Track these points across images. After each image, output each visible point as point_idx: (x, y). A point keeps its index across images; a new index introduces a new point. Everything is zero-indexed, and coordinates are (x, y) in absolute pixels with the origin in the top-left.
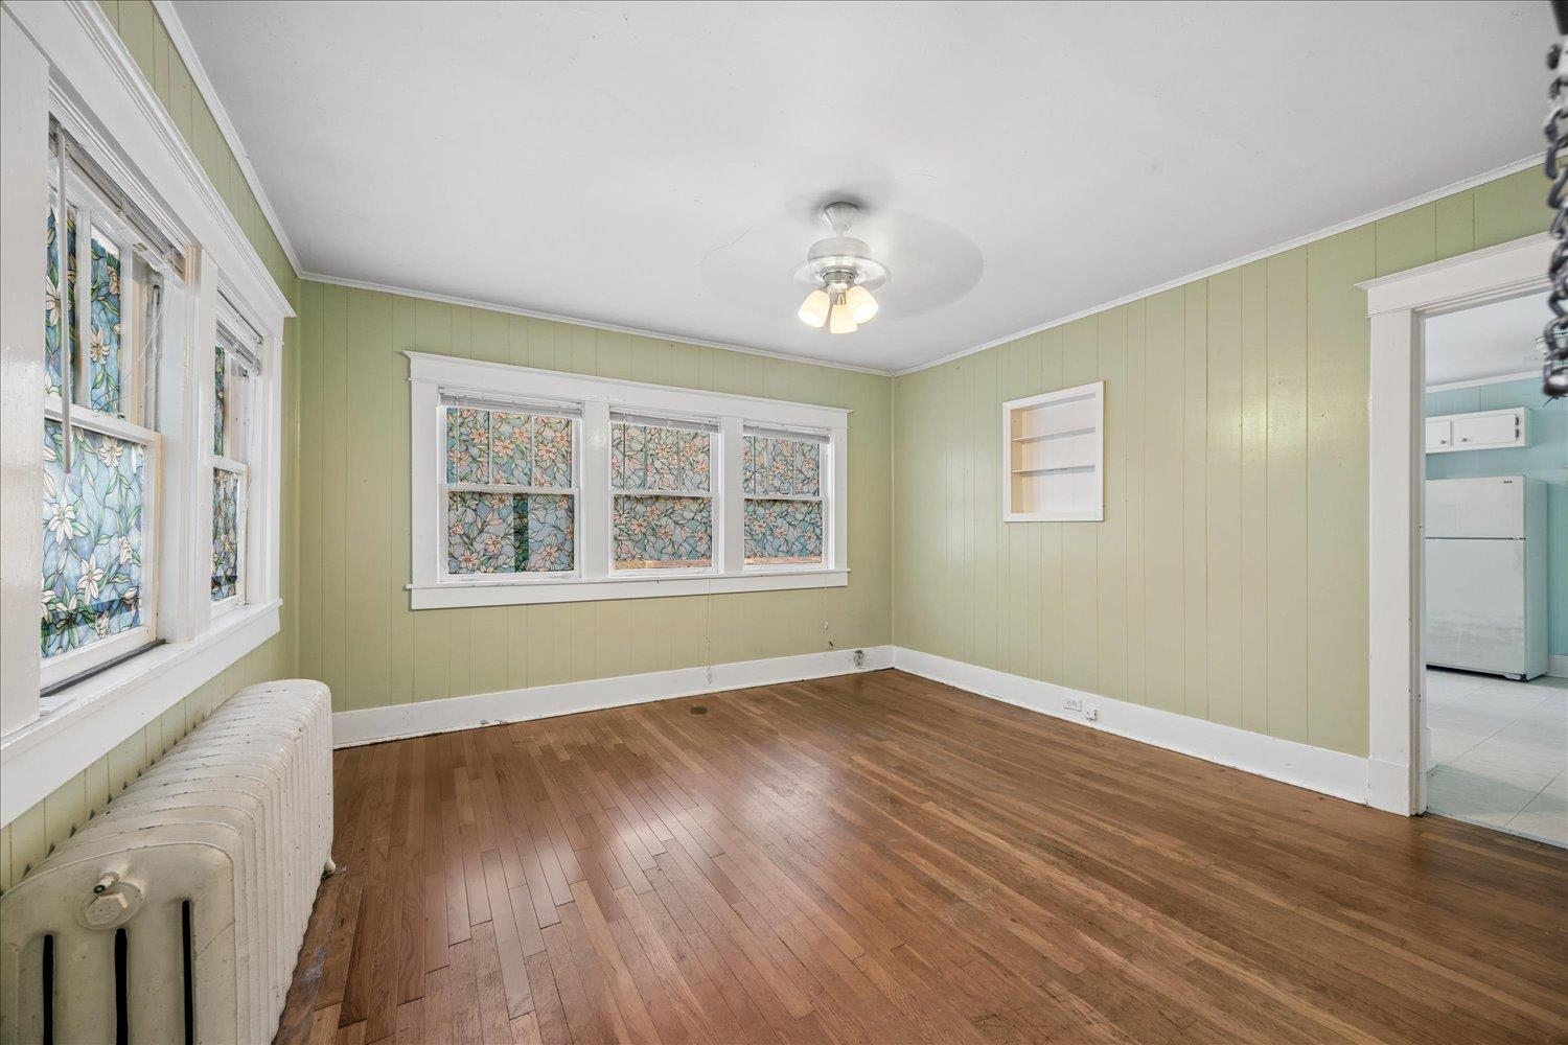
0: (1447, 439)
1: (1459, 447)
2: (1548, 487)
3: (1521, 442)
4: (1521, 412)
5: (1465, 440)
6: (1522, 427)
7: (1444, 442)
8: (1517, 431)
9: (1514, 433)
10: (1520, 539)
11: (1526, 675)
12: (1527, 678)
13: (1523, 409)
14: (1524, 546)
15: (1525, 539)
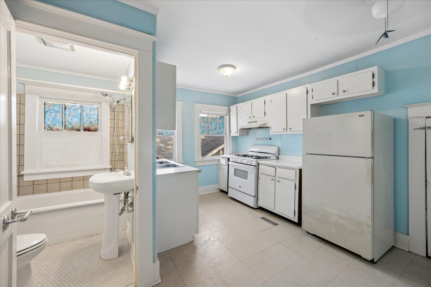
0: (335, 91)
1: (342, 96)
2: (395, 121)
3: (376, 90)
4: (375, 69)
5: (344, 91)
6: (376, 80)
7: (334, 94)
8: (373, 83)
9: (371, 84)
10: (369, 158)
11: (373, 260)
12: (375, 261)
13: (376, 67)
14: (371, 163)
15: (373, 158)
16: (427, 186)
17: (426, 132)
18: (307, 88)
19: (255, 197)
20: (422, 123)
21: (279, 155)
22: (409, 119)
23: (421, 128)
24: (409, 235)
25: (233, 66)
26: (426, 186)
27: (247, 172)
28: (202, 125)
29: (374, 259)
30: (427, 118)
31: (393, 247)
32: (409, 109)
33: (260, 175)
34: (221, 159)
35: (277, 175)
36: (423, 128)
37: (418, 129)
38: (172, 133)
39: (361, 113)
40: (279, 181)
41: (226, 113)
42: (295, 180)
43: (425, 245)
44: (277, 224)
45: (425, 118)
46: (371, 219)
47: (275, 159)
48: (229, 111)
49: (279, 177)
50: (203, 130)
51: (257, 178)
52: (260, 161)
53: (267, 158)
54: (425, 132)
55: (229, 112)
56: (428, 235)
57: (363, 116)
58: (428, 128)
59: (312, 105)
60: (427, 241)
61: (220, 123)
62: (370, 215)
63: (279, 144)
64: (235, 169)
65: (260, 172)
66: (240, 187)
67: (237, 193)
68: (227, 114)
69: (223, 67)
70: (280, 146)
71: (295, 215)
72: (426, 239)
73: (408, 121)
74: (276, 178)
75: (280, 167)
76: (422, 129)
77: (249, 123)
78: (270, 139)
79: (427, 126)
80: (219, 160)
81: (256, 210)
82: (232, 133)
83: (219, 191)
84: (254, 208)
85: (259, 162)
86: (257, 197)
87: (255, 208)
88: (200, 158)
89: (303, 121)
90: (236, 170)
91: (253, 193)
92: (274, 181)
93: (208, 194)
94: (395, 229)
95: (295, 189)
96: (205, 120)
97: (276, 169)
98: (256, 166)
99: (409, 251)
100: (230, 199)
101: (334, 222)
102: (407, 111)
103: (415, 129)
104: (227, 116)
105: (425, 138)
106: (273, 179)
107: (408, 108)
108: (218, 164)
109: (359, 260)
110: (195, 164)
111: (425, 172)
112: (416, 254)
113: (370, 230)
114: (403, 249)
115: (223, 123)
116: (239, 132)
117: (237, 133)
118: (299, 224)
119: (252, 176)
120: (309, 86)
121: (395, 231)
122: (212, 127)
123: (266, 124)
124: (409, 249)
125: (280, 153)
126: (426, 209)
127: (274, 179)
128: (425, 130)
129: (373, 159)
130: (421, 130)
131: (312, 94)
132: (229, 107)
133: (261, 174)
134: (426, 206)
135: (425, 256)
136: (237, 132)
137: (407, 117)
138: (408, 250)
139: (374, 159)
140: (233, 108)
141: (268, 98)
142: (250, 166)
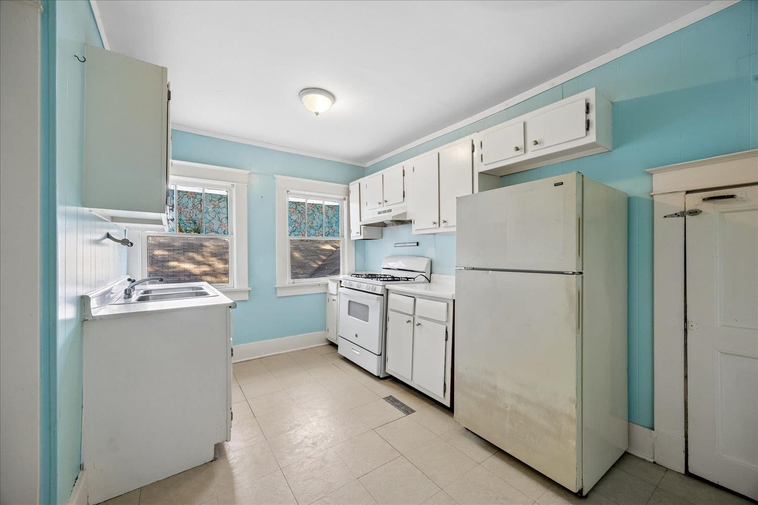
0: (521, 144)
1: (533, 153)
2: (629, 202)
3: (592, 138)
4: (590, 94)
5: (536, 143)
6: (592, 116)
7: (517, 149)
8: (588, 123)
9: (584, 126)
10: (574, 273)
11: (581, 491)
12: (584, 493)
13: (593, 90)
14: (577, 285)
15: (581, 273)
16: (688, 330)
17: (685, 221)
18: (472, 141)
19: (381, 355)
20: (678, 203)
21: (431, 273)
22: (654, 197)
23: (676, 214)
24: (653, 429)
25: (326, 91)
26: (686, 330)
27: (367, 306)
28: (294, 217)
29: (582, 489)
30: (688, 192)
31: (626, 455)
32: (654, 175)
33: (390, 313)
34: (330, 282)
35: (417, 313)
36: (680, 214)
37: (672, 216)
38: (226, 232)
39: (558, 179)
40: (419, 324)
41: (342, 197)
42: (447, 321)
43: (683, 450)
44: (413, 411)
45: (684, 193)
46: (576, 406)
47: (424, 282)
48: (348, 192)
49: (420, 317)
50: (295, 228)
51: (385, 319)
52: (391, 286)
53: (408, 280)
54: (684, 223)
55: (348, 195)
56: (689, 430)
57: (562, 183)
58: (690, 213)
59: (481, 173)
60: (686, 442)
61: (332, 216)
62: (574, 396)
63: (431, 253)
64: (350, 301)
65: (390, 307)
66: (356, 336)
67: (353, 349)
68: (345, 199)
69: (307, 93)
70: (433, 257)
71: (445, 391)
72: (684, 439)
73: (653, 202)
74: (415, 317)
75: (423, 297)
76: (679, 216)
77: (379, 213)
78: (416, 244)
79: (688, 208)
80: (327, 285)
81: (382, 381)
82: (352, 235)
83: (327, 344)
84: (378, 378)
85: (388, 286)
86: (383, 355)
87: (381, 377)
88: (289, 281)
89: (458, 202)
90: (352, 305)
91: (376, 349)
92: (411, 325)
93: (304, 350)
94: (629, 418)
95: (446, 340)
96: (299, 208)
97: (415, 300)
98: (383, 295)
99: (654, 463)
100: (342, 359)
101: (508, 409)
102: (652, 180)
103: (665, 217)
104: (345, 202)
105: (684, 234)
106: (410, 321)
107: (652, 174)
108: (326, 293)
109: (552, 490)
110: (276, 292)
111: (683, 303)
112: (667, 469)
113: (573, 429)
114: (643, 457)
115: (337, 216)
116: (364, 231)
117: (359, 234)
118: (450, 410)
119: (375, 315)
120: (477, 137)
121: (629, 421)
122: (314, 222)
123: (405, 214)
124: (653, 458)
125: (433, 271)
126: (685, 377)
127: (412, 321)
128: (684, 217)
129: (581, 275)
130: (676, 219)
131: (481, 152)
132: (346, 186)
133: (392, 310)
134: (685, 372)
135: (683, 472)
136: (359, 232)
137: (652, 192)
138: (652, 460)
139: (582, 277)
140: (354, 187)
141: (408, 164)
142: (372, 295)
